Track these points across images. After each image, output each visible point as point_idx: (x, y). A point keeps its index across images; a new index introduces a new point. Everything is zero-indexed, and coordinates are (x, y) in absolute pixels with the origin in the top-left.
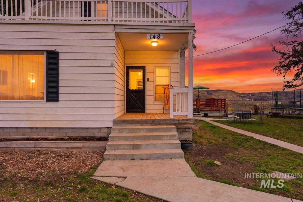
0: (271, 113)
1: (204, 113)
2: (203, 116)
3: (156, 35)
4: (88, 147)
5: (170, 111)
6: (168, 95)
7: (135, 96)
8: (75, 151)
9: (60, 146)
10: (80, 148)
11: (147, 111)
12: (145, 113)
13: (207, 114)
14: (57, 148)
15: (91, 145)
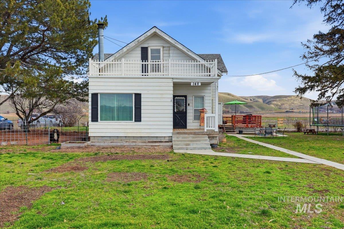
0: (308, 130)
1: (239, 130)
2: (237, 133)
3: (197, 83)
4: (163, 146)
5: (204, 127)
6: (203, 117)
7: (180, 117)
8: (156, 147)
9: (148, 145)
10: (158, 146)
11: (188, 128)
12: (186, 128)
13: (242, 131)
14: (147, 146)
15: (164, 145)
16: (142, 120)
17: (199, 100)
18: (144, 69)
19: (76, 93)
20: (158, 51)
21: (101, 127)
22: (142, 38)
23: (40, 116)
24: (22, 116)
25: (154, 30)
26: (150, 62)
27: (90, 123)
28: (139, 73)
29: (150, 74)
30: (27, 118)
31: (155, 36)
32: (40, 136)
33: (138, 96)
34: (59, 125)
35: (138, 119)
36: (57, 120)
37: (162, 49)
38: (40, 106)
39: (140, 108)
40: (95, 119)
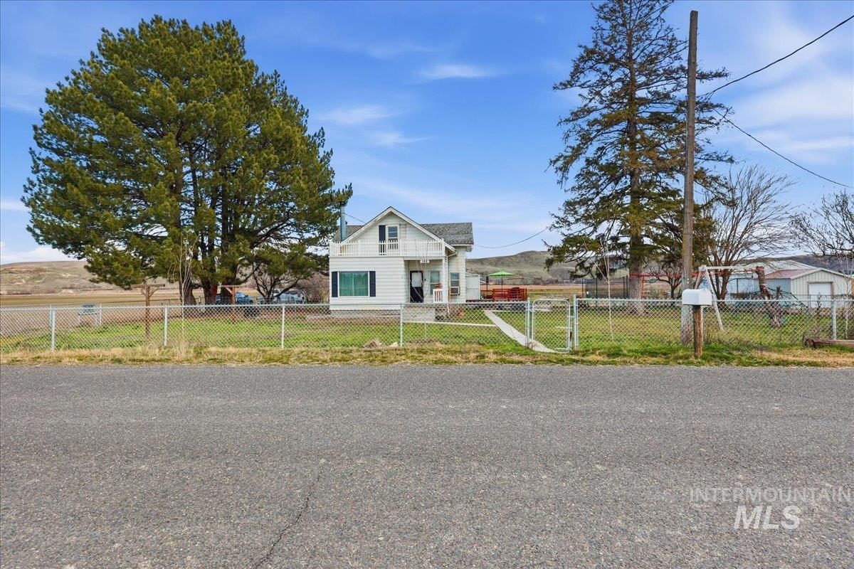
3: (425, 261)
11: (426, 301)
12: (424, 302)
16: (377, 294)
17: (436, 274)
18: (382, 249)
19: (320, 267)
20: (395, 229)
21: (340, 302)
22: (379, 218)
23: (283, 292)
24: (263, 292)
25: (390, 210)
26: (387, 243)
27: (331, 298)
28: (377, 253)
29: (389, 252)
30: (269, 293)
31: (391, 214)
32: (288, 310)
33: (373, 273)
34: (301, 302)
35: (373, 294)
36: (299, 296)
37: (398, 227)
38: (282, 282)
39: (375, 284)
40: (335, 295)
